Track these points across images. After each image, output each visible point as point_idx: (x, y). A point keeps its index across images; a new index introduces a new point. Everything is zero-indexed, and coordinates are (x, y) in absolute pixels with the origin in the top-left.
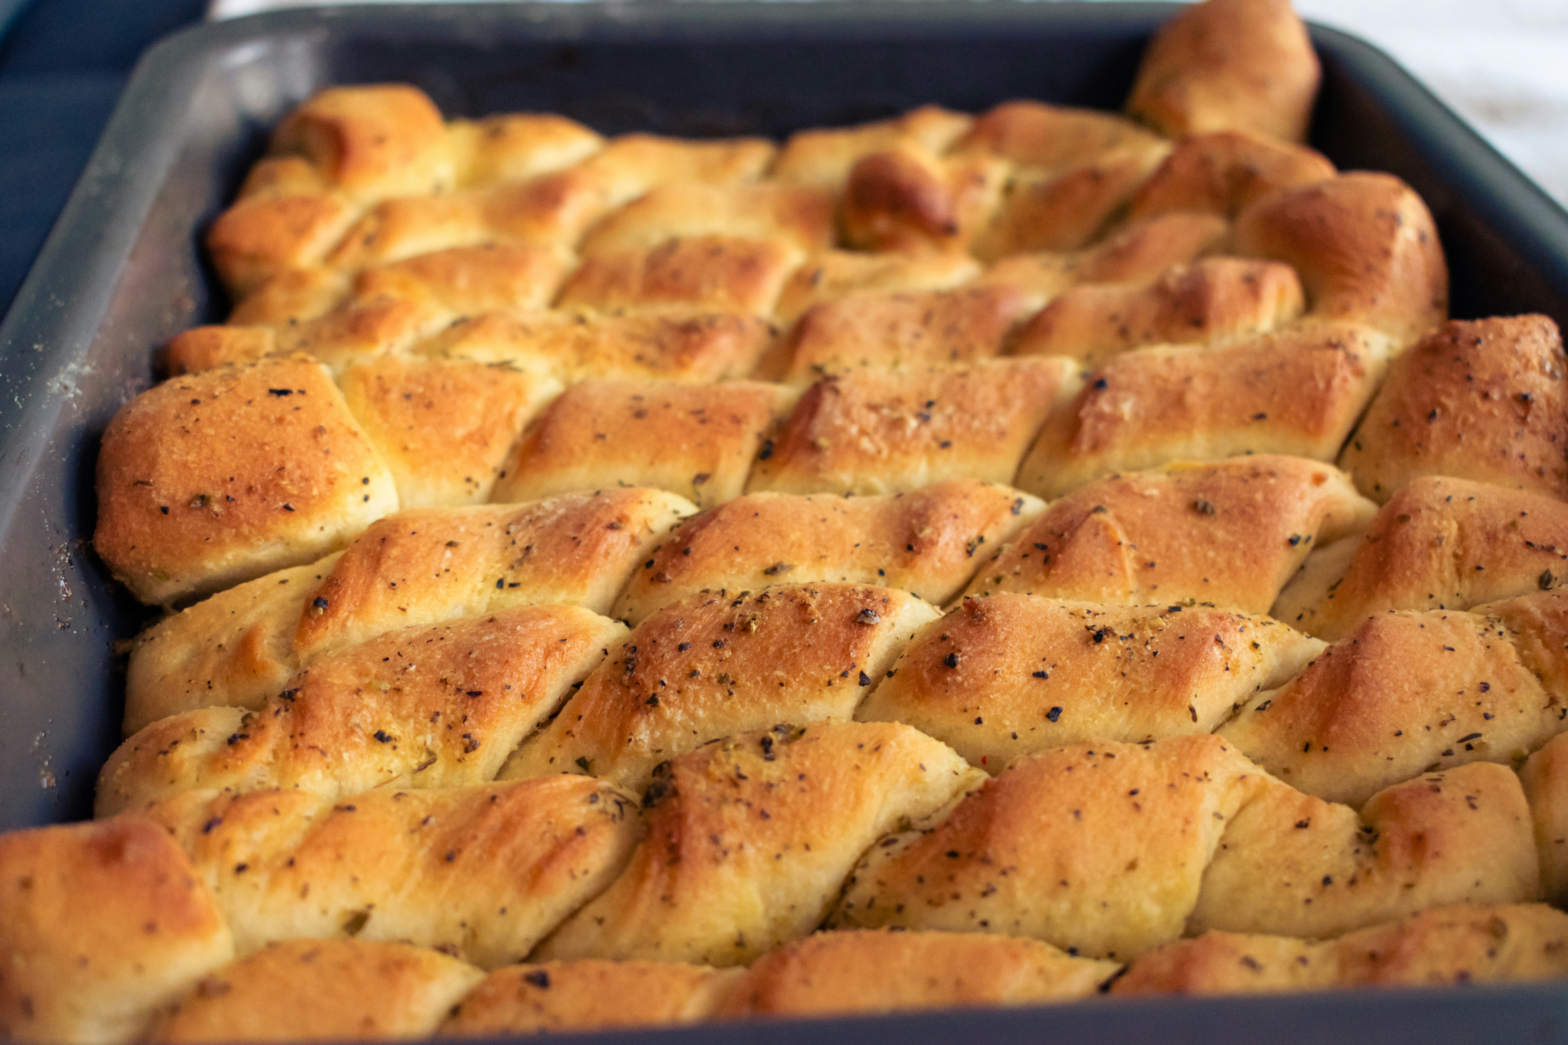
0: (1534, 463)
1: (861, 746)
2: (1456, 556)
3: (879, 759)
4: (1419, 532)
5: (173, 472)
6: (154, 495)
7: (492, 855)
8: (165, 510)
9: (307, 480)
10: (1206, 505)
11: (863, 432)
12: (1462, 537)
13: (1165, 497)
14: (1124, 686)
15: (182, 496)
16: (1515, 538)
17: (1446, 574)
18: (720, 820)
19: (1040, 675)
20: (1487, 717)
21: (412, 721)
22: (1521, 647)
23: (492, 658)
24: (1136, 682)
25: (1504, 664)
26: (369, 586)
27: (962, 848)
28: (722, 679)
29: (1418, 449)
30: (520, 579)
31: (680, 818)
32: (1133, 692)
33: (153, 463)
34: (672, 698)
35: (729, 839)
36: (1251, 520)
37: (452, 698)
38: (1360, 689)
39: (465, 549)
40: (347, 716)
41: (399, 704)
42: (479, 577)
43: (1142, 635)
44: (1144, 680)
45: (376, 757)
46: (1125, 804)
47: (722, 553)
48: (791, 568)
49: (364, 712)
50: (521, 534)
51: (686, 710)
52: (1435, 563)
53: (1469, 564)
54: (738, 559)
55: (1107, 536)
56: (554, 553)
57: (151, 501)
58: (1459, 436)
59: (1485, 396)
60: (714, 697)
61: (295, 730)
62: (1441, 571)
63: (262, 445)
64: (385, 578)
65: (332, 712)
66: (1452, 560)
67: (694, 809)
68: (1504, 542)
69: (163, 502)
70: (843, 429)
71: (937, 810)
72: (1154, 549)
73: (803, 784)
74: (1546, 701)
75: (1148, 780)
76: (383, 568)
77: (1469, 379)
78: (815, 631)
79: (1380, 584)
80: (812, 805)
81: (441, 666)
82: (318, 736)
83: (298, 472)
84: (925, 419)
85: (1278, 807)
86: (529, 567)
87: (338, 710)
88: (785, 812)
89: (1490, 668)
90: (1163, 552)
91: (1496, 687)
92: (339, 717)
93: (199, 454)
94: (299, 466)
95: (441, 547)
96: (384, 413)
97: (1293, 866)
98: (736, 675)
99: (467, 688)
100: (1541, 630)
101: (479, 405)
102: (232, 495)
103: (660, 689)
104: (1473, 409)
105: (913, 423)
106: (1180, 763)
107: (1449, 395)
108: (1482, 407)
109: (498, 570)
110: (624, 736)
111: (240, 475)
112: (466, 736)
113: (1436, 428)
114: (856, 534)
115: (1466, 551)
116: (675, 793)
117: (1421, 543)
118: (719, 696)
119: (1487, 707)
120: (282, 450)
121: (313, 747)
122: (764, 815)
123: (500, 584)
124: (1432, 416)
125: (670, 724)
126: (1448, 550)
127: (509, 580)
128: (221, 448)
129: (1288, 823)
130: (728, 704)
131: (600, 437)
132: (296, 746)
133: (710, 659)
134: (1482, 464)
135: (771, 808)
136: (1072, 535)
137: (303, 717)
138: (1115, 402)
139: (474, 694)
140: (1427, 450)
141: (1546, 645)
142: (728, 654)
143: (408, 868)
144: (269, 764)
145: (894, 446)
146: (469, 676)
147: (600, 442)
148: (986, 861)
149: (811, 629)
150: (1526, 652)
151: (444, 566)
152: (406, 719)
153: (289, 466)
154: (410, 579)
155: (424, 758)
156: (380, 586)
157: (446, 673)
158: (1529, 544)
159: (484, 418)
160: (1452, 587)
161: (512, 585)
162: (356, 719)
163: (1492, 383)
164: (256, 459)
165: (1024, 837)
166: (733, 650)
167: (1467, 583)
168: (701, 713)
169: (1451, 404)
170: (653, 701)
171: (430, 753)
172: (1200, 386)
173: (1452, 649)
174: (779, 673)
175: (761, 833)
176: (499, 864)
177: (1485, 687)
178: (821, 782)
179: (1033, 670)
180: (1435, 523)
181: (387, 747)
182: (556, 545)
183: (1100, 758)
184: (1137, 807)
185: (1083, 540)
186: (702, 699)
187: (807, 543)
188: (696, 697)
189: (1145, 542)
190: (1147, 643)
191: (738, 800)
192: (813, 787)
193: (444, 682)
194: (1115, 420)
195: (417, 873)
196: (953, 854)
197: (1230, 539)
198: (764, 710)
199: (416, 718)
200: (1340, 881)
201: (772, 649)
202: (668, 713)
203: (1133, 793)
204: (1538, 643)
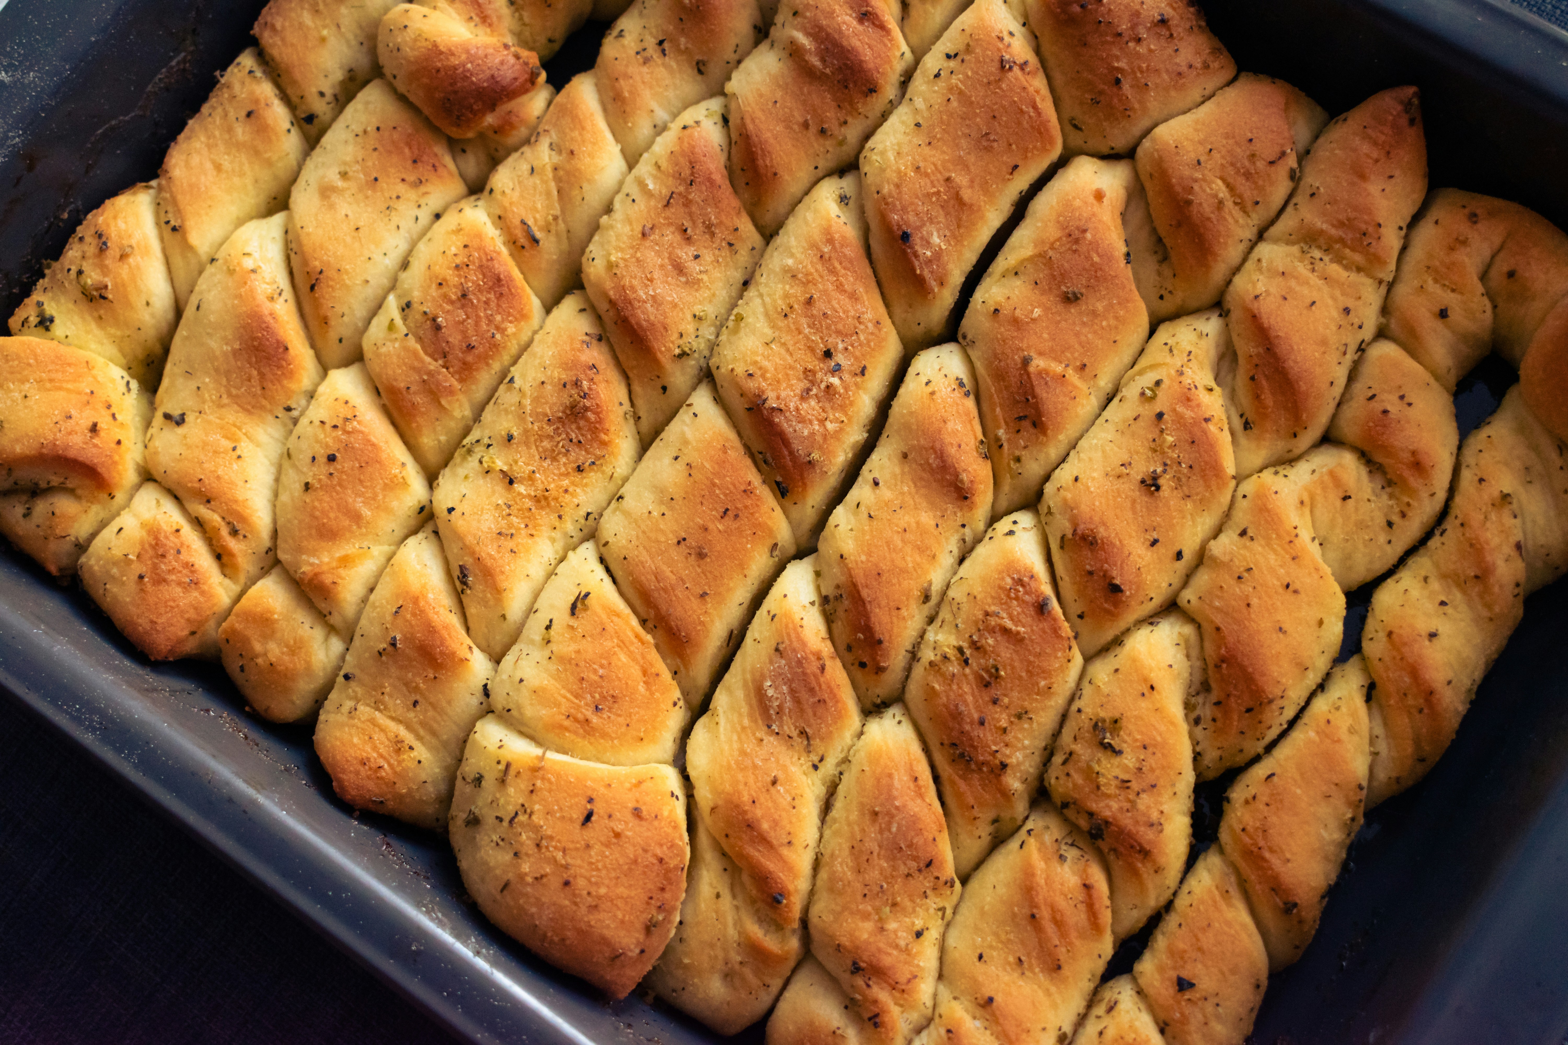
0: (1198, 63)
1: (1143, 695)
2: (1236, 204)
3: (1159, 693)
4: (1205, 205)
5: (622, 933)
6: (630, 954)
7: (1071, 944)
8: (642, 951)
9: (672, 846)
10: (1074, 294)
11: (822, 422)
12: (1230, 187)
13: (1046, 309)
14: (1194, 502)
15: (641, 937)
16: (1260, 164)
17: (1241, 221)
18: (1144, 814)
19: (1154, 543)
20: (1360, 327)
21: (918, 909)
22: (1339, 259)
23: (912, 838)
24: (1197, 494)
25: (1343, 284)
26: (781, 859)
27: (1251, 704)
28: (1019, 717)
29: (1128, 113)
30: (821, 753)
31: (1130, 835)
32: (1201, 501)
33: (605, 941)
34: (1008, 752)
35: (1154, 815)
36: (1105, 280)
37: (921, 878)
38: (1301, 383)
39: (781, 776)
40: (897, 947)
41: (904, 910)
42: (804, 778)
43: (1171, 459)
44: (1200, 489)
45: (926, 943)
46: (1288, 596)
47: (895, 620)
48: (930, 583)
49: (900, 934)
50: (786, 728)
51: (1019, 750)
52: (1230, 220)
53: (1249, 204)
54: (904, 612)
55: (1052, 378)
56: (819, 721)
57: (631, 958)
58: (1146, 85)
59: (1139, 40)
60: (1025, 729)
61: (890, 985)
62: (1237, 222)
63: (635, 862)
64: (782, 845)
65: (890, 954)
66: (1237, 208)
67: (1126, 821)
68: (1257, 173)
69: (637, 951)
70: (812, 434)
71: (1191, 674)
72: (1076, 354)
73: (1150, 750)
74: (1377, 284)
75: (1281, 566)
76: (775, 842)
77: (1120, 35)
78: (1032, 641)
79: (1210, 258)
80: (1163, 754)
81: (894, 868)
82: (902, 975)
83: (665, 848)
84: (837, 369)
85: (1325, 497)
86: (816, 742)
87: (890, 950)
88: (1157, 772)
89: (1338, 293)
90: (1082, 350)
91: (1350, 303)
92: (895, 952)
93: (619, 909)
94: (661, 845)
95: (772, 790)
96: (604, 735)
97: (1361, 525)
98: (1022, 707)
99: (922, 865)
100: (1341, 240)
101: (623, 658)
102: (659, 904)
103: (998, 755)
104: (1138, 56)
105: (835, 381)
106: (1279, 536)
107: (1118, 59)
108: (1142, 49)
109: (805, 763)
110: (1006, 795)
111: (650, 890)
112: (946, 883)
113: (1126, 87)
114: (927, 518)
115: (1240, 196)
116: (1107, 823)
117: (1212, 212)
118: (1026, 726)
119: (1357, 322)
120: (645, 851)
121: (909, 981)
122: (1154, 786)
123: (815, 767)
124: (1118, 82)
125: (1019, 764)
126: (1229, 204)
127: (816, 759)
128: (621, 890)
129: (1338, 503)
130: (1035, 725)
131: (703, 595)
132: (903, 991)
133: (1001, 713)
134: (1173, 93)
135: (1151, 778)
136: (1034, 397)
137: (885, 974)
138: (928, 244)
139: (929, 864)
140: (1132, 109)
141: (1353, 250)
142: (1006, 700)
143: (1048, 993)
144: (903, 1012)
145: (843, 408)
146: (915, 858)
147: (708, 599)
148: (1271, 701)
149: (1027, 642)
150: (1344, 262)
151: (789, 799)
152: (914, 911)
153: (659, 852)
154: (788, 827)
155: (940, 913)
156: (785, 851)
157: (903, 870)
158: (1272, 163)
159: (634, 660)
160: (1248, 225)
161: (821, 760)
162: (902, 943)
163: (1133, 27)
164: (644, 873)
165: (1274, 671)
166: (1005, 695)
167: (1254, 215)
168: (1026, 742)
169: (1122, 64)
170: (1004, 766)
171: (939, 909)
172: (961, 179)
173: (1314, 303)
174: (1042, 683)
175: (1160, 794)
176: (1077, 943)
177: (1347, 311)
178: (1155, 740)
179: (1148, 543)
180: (1208, 190)
181: (925, 933)
182: (815, 715)
183: (1246, 575)
184: (1296, 592)
185: (1045, 395)
186: (1020, 736)
187: (918, 559)
188: (1016, 738)
189: (1069, 355)
190: (1180, 463)
191: (1138, 794)
192: (1155, 746)
193: (908, 875)
194: (938, 255)
195: (1053, 989)
196: (1249, 710)
197: (1105, 303)
198: (1051, 706)
199: (918, 905)
200: (1395, 518)
201: (1024, 674)
202: (1013, 761)
203: (1288, 586)
204: (1347, 251)
